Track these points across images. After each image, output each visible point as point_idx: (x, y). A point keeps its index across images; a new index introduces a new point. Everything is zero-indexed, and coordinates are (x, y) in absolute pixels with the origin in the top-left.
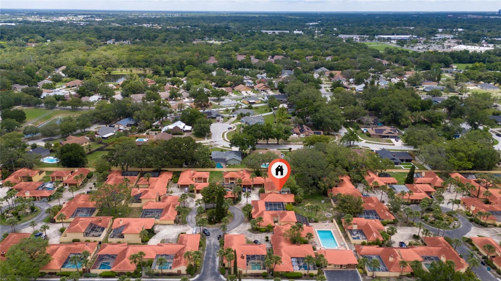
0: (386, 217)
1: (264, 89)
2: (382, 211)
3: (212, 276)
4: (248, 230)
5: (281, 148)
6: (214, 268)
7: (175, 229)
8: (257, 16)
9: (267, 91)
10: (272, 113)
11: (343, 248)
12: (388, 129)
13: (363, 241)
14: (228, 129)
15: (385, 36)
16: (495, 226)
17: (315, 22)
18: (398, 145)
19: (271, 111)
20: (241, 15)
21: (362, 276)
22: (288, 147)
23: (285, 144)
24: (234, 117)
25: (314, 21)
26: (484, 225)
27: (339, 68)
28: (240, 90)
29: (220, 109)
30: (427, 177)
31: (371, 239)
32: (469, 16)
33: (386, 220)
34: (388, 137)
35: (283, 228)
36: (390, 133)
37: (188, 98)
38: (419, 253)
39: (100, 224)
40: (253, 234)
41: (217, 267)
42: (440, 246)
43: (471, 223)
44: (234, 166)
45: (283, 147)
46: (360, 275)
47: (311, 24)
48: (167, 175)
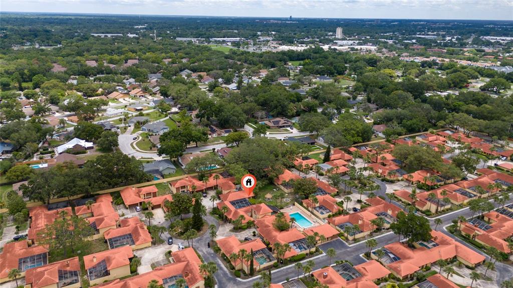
0: (332, 191)
1: (143, 94)
2: (326, 187)
3: (230, 282)
4: (230, 231)
5: (202, 150)
6: (225, 274)
7: (156, 250)
8: (73, 18)
9: (146, 96)
10: (168, 117)
11: (317, 224)
12: (282, 121)
13: (328, 214)
14: (134, 139)
15: (219, 39)
16: (399, 181)
17: (142, 25)
18: (295, 133)
19: (166, 116)
20: (53, 17)
21: (346, 242)
22: (211, 147)
23: (203, 146)
24: (130, 126)
25: (140, 24)
26: (392, 182)
27: (203, 70)
28: (116, 98)
29: (108, 120)
30: (336, 154)
31: (335, 211)
32: (272, 21)
33: (333, 194)
34: (284, 126)
35: (264, 220)
36: (285, 123)
37: (57, 112)
38: (372, 212)
39: (68, 269)
40: (237, 233)
41: (228, 272)
42: (382, 204)
43: (383, 183)
44: (170, 175)
45: (204, 149)
46: (344, 242)
47: (140, 27)
48: (106, 198)
